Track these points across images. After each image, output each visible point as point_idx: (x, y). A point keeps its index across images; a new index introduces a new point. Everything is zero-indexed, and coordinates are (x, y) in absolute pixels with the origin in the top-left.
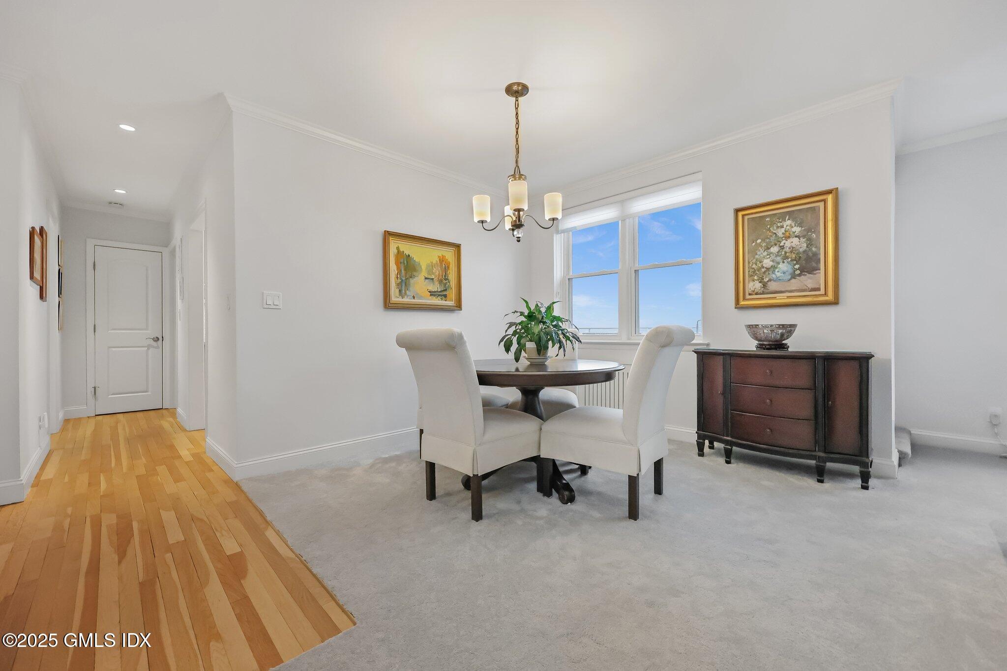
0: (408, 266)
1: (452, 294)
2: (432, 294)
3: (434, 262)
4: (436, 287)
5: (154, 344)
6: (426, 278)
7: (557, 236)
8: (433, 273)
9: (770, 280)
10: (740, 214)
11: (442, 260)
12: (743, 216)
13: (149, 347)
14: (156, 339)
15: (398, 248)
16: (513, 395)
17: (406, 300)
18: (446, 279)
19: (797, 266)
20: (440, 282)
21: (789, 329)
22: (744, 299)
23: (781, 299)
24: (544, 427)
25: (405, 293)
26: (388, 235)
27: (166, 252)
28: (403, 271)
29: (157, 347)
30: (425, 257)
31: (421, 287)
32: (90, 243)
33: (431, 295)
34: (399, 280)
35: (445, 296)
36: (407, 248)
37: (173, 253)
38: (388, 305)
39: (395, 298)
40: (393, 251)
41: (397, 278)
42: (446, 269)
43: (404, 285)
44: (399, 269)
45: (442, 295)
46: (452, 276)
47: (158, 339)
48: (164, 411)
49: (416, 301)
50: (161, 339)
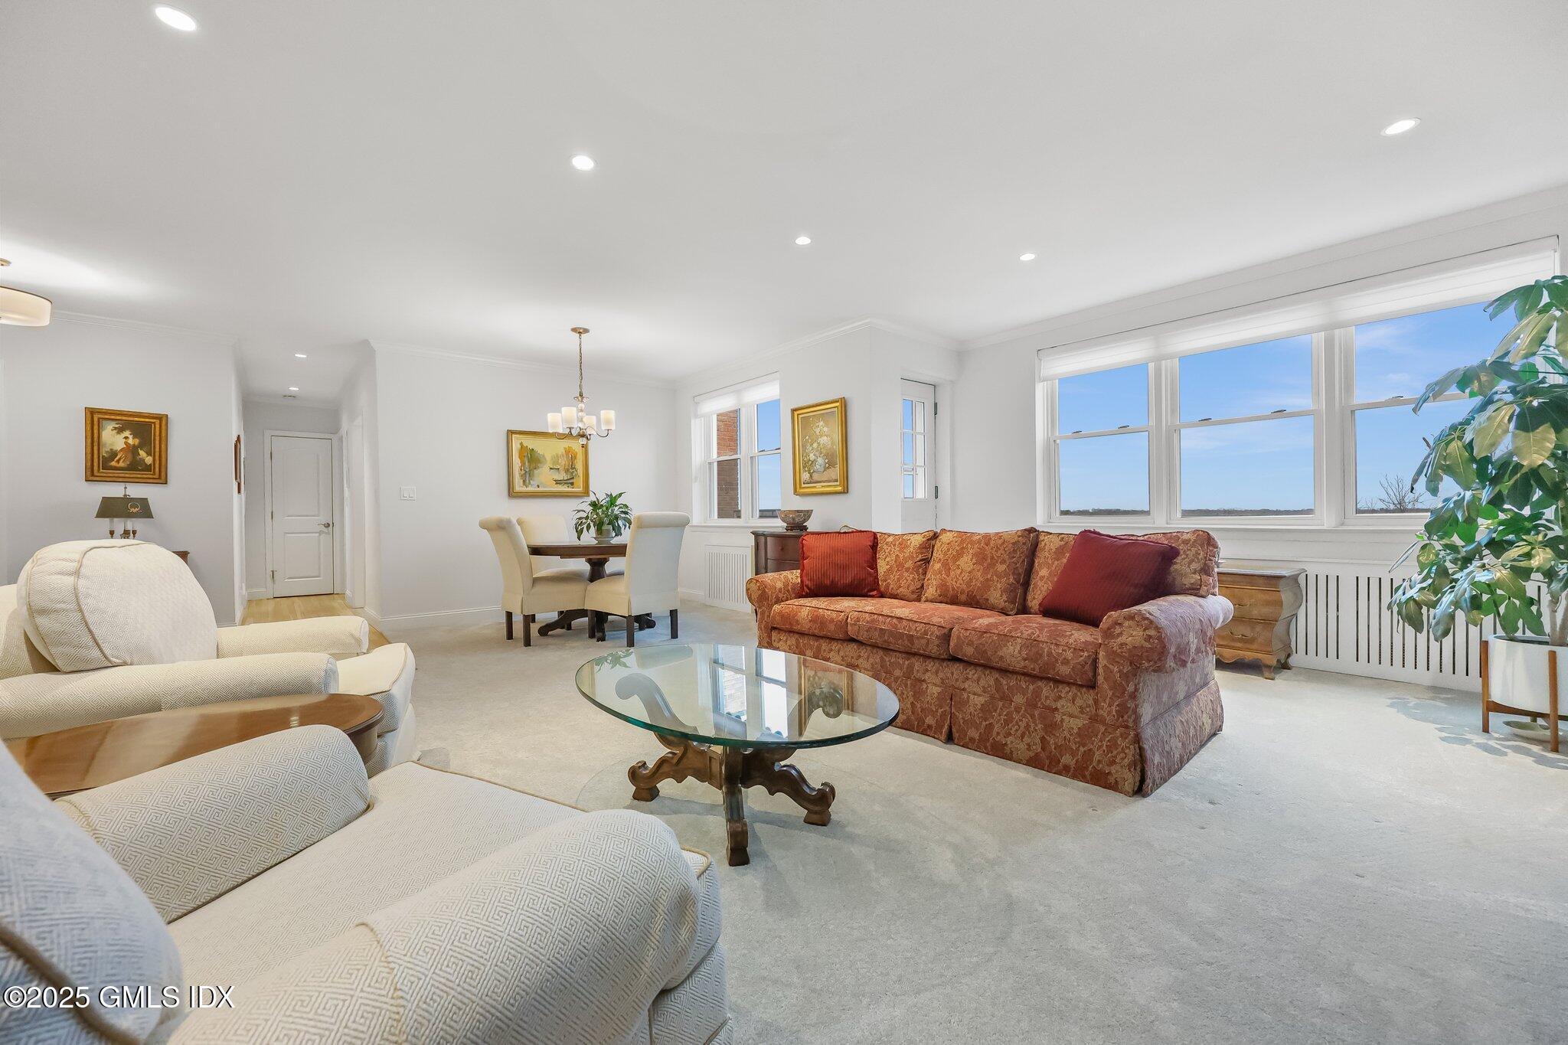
0: (532, 460)
1: (579, 482)
2: (558, 482)
3: (560, 453)
4: (562, 476)
5: (325, 530)
6: (551, 469)
7: (697, 420)
8: (558, 463)
9: (814, 471)
10: (796, 413)
11: (568, 451)
12: (798, 415)
13: (320, 533)
14: (328, 525)
15: (521, 444)
16: (581, 565)
17: (530, 489)
18: (572, 468)
19: (827, 461)
20: (567, 471)
21: (808, 514)
22: (800, 488)
23: (819, 488)
24: (588, 588)
25: (530, 483)
26: (511, 433)
27: (335, 438)
28: (527, 464)
29: (329, 533)
30: (548, 450)
31: (545, 478)
32: (268, 433)
33: (556, 483)
34: (523, 472)
35: (572, 484)
36: (530, 443)
37: (341, 439)
38: (512, 494)
39: (519, 487)
40: (516, 446)
41: (521, 470)
42: (573, 458)
43: (527, 476)
44: (523, 464)
45: (568, 483)
46: (579, 466)
47: (329, 525)
48: (335, 596)
49: (541, 489)
50: (331, 526)
